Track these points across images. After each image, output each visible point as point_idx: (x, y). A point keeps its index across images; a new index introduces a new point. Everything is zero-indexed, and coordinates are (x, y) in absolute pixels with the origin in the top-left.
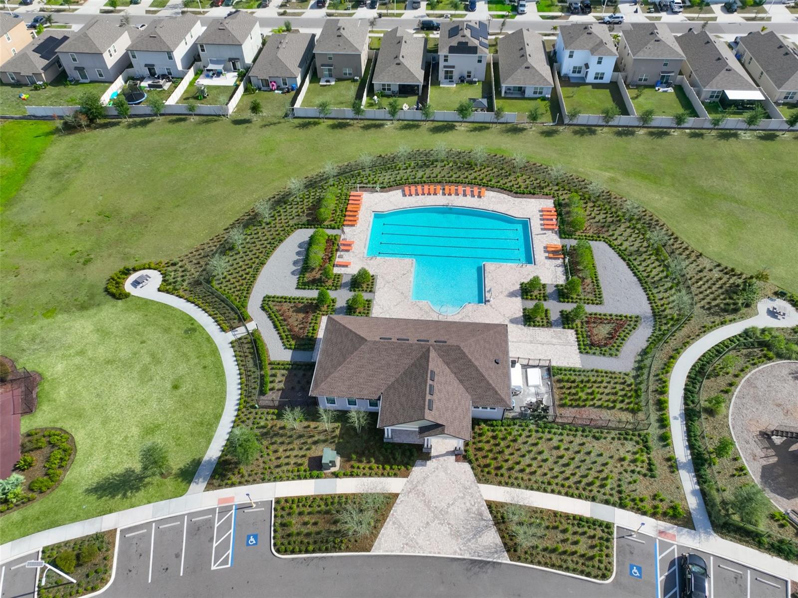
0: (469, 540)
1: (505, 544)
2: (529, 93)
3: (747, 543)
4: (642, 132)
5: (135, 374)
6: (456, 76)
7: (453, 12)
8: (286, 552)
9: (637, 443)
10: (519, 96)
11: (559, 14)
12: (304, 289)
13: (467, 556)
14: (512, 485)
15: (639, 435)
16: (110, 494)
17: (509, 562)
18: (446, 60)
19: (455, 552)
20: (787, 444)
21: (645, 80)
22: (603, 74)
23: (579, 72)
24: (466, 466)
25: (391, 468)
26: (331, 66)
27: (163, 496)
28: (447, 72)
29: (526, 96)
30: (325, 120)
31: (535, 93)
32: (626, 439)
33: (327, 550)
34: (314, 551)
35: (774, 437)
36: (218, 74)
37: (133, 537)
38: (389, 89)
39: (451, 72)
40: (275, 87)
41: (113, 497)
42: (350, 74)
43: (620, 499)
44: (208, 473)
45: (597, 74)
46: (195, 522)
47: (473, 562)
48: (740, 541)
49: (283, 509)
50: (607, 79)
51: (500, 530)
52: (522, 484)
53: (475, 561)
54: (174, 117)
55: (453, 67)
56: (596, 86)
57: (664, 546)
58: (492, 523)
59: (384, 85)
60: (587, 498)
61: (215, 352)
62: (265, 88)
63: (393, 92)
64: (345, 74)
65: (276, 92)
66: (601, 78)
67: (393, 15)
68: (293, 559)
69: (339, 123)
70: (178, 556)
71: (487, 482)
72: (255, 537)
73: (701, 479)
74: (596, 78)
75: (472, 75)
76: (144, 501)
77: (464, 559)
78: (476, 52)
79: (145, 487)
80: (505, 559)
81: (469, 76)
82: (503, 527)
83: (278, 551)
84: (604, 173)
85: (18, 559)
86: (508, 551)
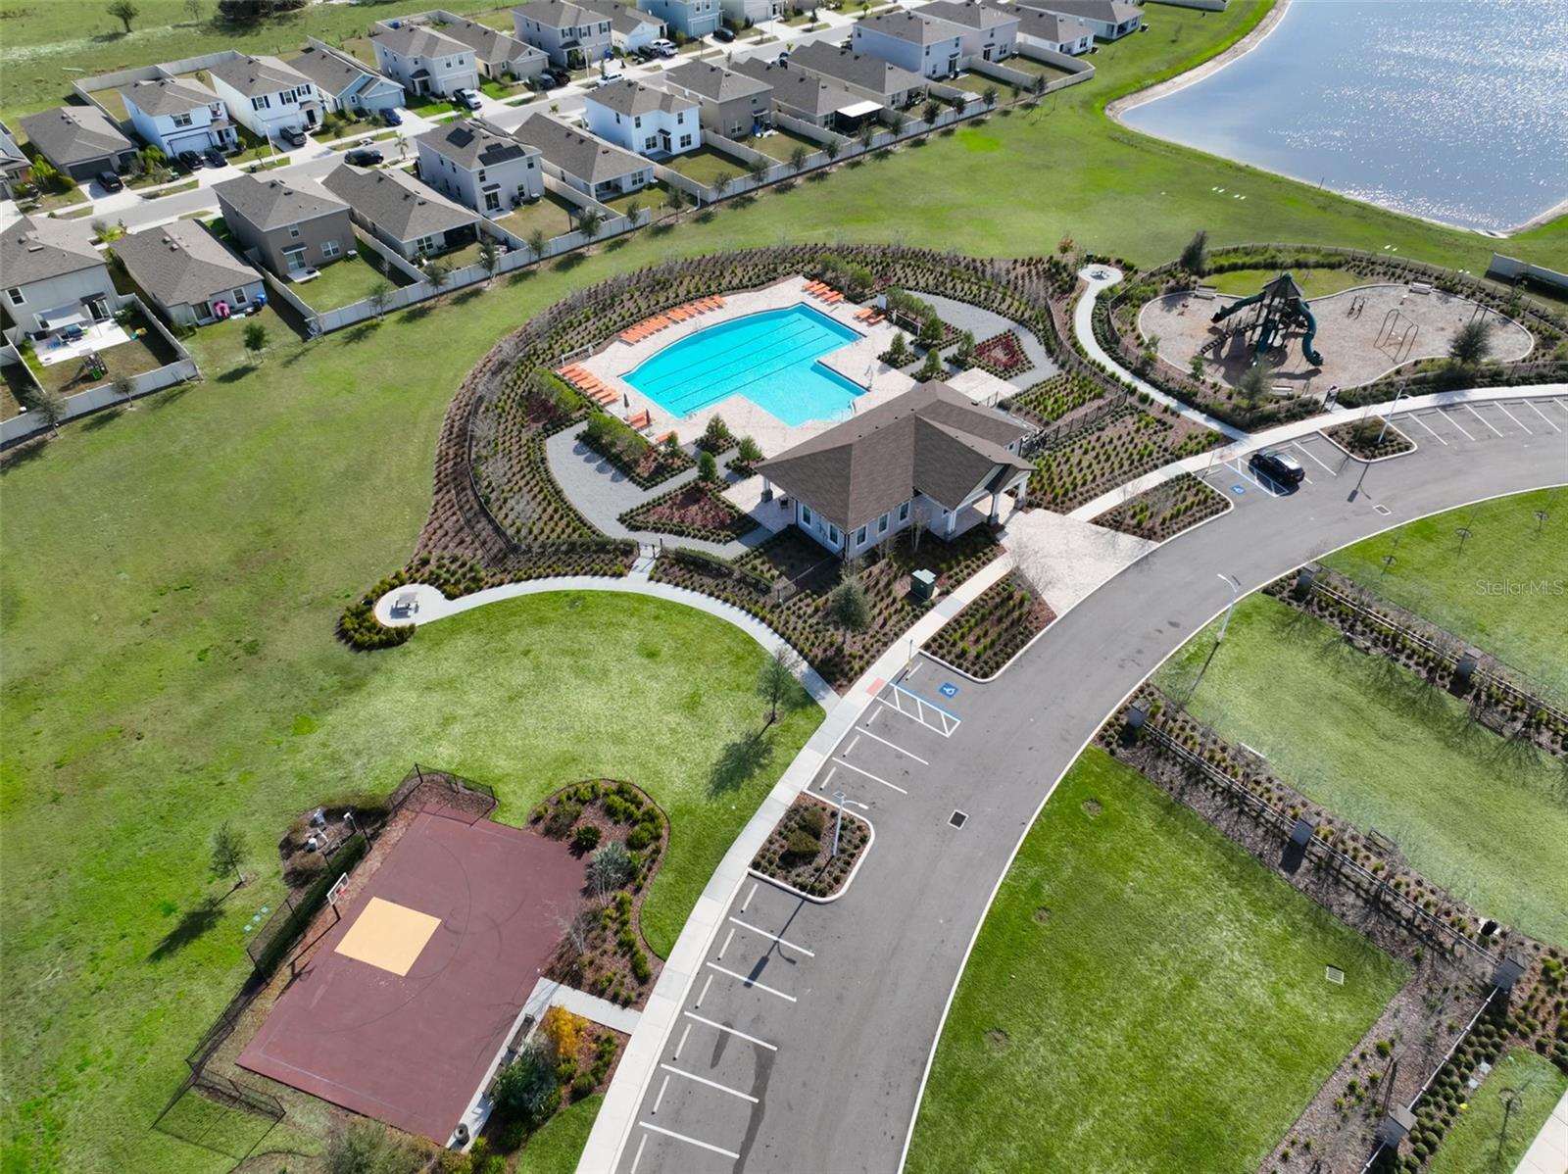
0: (1114, 553)
1: (1142, 536)
2: (627, 186)
3: (1272, 426)
4: (799, 181)
5: (574, 682)
6: (503, 200)
7: (374, 133)
8: (993, 670)
9: (1132, 414)
10: (612, 196)
11: (531, 94)
12: (656, 484)
13: (1129, 564)
14: (1091, 498)
15: (1127, 408)
16: (743, 777)
17: (1159, 545)
18: (483, 179)
19: (1118, 568)
20: (1217, 354)
21: (739, 129)
22: (689, 136)
23: (655, 145)
24: (1038, 512)
25: (985, 554)
26: (302, 245)
27: (806, 733)
28: (488, 197)
29: (625, 190)
30: (385, 317)
31: (634, 183)
32: (1121, 417)
33: (1024, 643)
34: (1014, 653)
35: (1206, 355)
36: (75, 334)
37: (831, 783)
38: (430, 246)
39: (495, 195)
40: (227, 311)
41: (751, 776)
42: (335, 251)
43: (1171, 454)
44: (821, 682)
45: (682, 138)
46: (873, 723)
47: (1137, 563)
48: (1268, 428)
49: (941, 647)
50: (696, 143)
51: (1125, 531)
52: (1097, 491)
53: (1137, 562)
54: (87, 420)
55: (497, 186)
56: (690, 154)
57: (1234, 463)
58: (1113, 531)
59: (420, 242)
60: (1151, 470)
61: (643, 599)
62: (206, 320)
63: (440, 248)
64: (328, 253)
65: (234, 317)
66: (689, 143)
67: (273, 165)
68: (1005, 672)
69: (409, 312)
70: (900, 756)
71: (1070, 509)
72: (948, 686)
73: (1197, 407)
74: (683, 145)
75: (526, 190)
76: (793, 752)
77: (1129, 568)
78: (522, 153)
79: (772, 743)
80: (1154, 545)
81: (522, 194)
82: (1123, 527)
83: (985, 676)
84: (817, 232)
85: (735, 899)
86: (1150, 538)
